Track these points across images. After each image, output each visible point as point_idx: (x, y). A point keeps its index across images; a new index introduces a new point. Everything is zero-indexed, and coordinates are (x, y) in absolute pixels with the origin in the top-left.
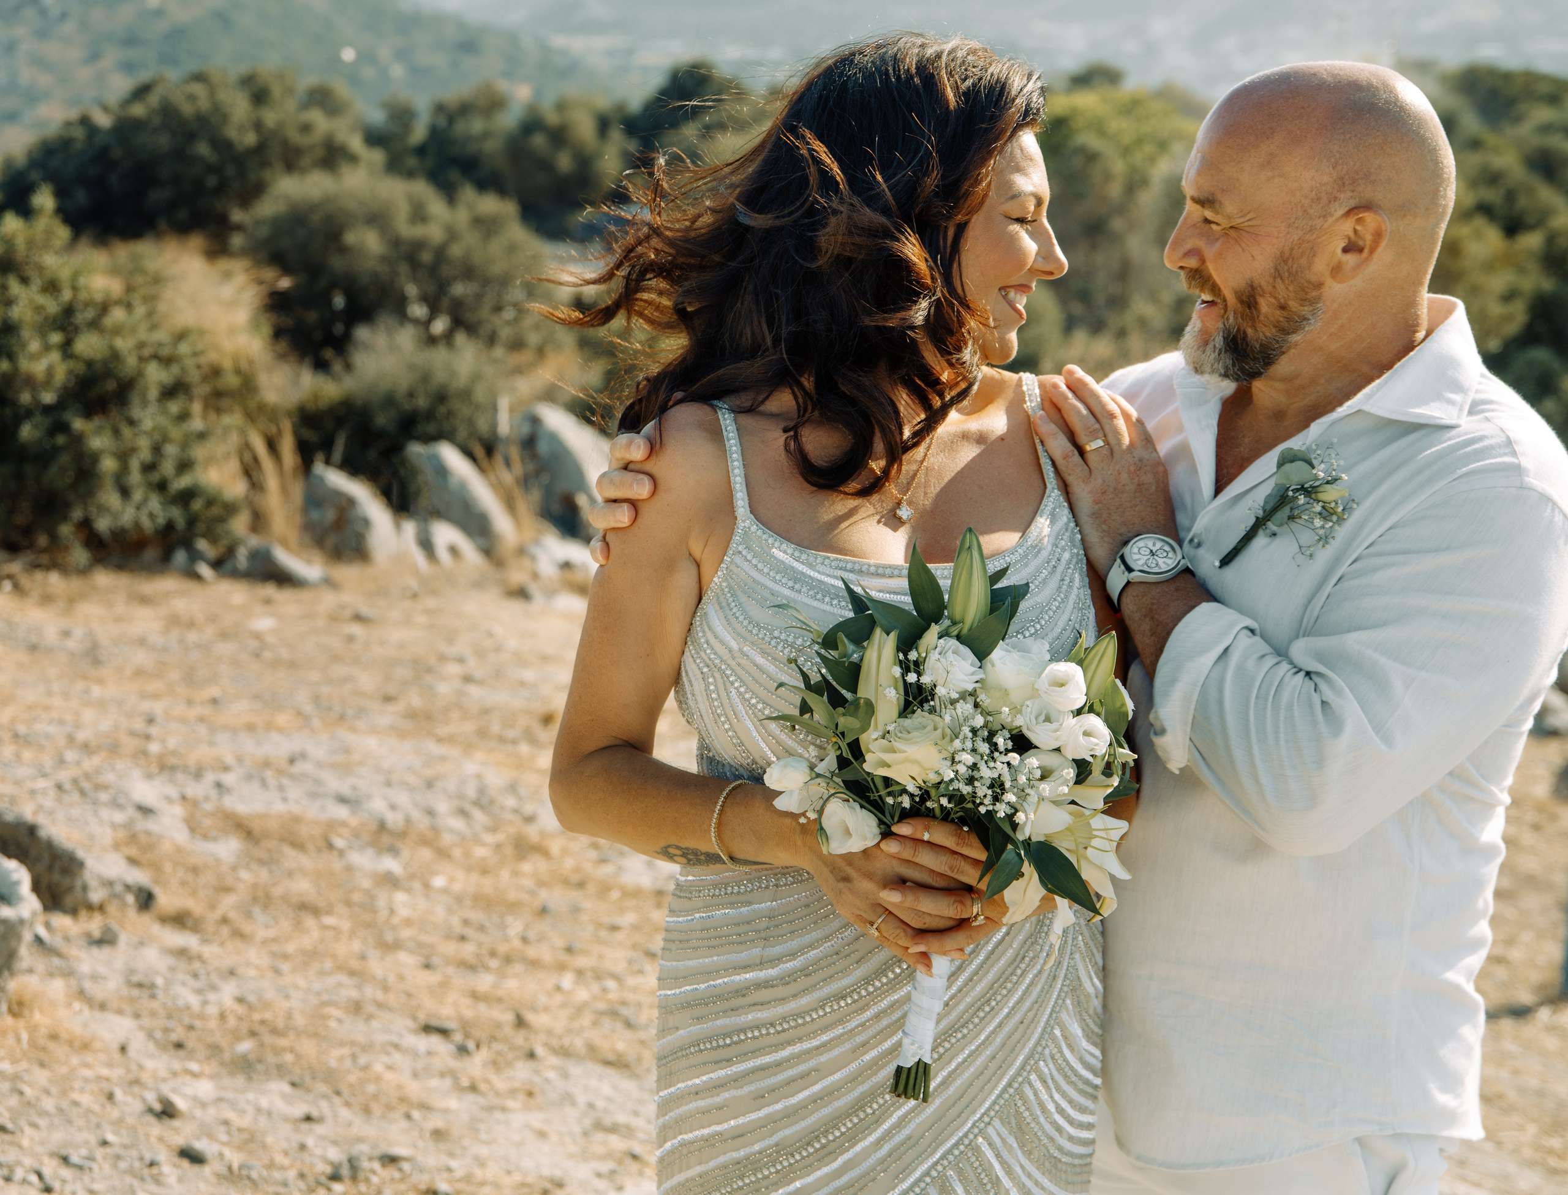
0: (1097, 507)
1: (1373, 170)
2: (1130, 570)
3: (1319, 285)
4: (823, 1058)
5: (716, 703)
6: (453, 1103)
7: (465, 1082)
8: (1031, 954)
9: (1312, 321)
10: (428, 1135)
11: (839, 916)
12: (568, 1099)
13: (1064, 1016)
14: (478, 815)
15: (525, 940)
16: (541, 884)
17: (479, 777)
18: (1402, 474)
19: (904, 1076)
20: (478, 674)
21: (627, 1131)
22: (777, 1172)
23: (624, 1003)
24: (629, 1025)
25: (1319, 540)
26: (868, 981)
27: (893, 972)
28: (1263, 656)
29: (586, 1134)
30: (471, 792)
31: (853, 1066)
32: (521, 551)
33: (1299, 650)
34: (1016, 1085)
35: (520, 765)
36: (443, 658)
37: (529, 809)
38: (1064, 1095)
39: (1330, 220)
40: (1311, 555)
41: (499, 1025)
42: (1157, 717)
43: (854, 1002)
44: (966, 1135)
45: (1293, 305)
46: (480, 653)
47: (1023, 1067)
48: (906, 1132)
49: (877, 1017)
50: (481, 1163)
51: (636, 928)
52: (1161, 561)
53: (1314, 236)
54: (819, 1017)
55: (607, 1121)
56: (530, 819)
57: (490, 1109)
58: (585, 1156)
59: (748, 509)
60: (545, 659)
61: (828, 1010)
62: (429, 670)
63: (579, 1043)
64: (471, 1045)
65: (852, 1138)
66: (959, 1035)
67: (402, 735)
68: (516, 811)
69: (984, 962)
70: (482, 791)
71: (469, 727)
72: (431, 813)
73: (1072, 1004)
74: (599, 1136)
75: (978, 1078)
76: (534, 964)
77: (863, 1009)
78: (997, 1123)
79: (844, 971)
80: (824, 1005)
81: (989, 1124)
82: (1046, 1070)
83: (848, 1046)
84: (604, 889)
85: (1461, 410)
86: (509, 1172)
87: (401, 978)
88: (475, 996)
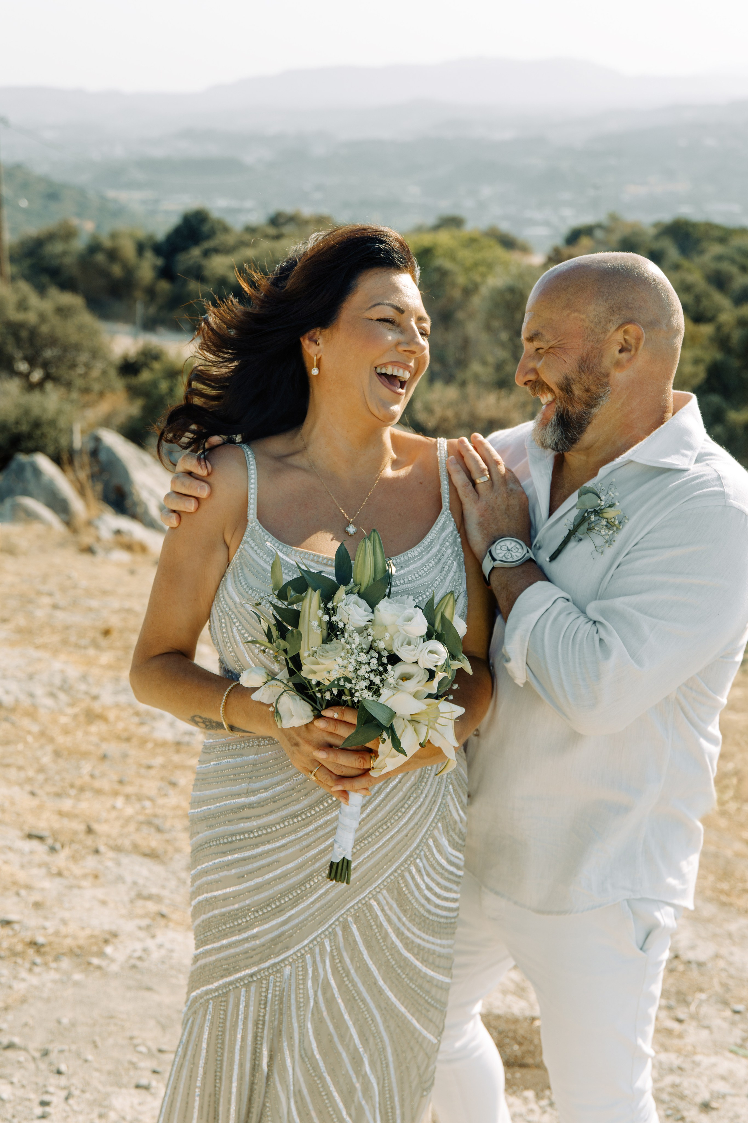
0: (481, 519)
1: (630, 301)
2: (494, 560)
3: (607, 375)
4: (282, 854)
5: (225, 635)
6: (47, 884)
7: (54, 870)
8: (415, 795)
9: (604, 398)
10: (31, 906)
11: (293, 767)
12: (120, 879)
13: (436, 832)
14: (63, 697)
15: (92, 776)
16: (103, 739)
17: (62, 671)
18: (655, 499)
19: (334, 867)
20: (62, 603)
21: (157, 899)
22: (247, 921)
23: (156, 816)
24: (159, 830)
25: (607, 542)
26: (311, 807)
27: (327, 802)
28: (570, 613)
29: (132, 901)
30: (57, 681)
31: (300, 860)
32: (89, 523)
33: (591, 610)
34: (399, 872)
35: (90, 663)
36: (39, 593)
37: (94, 691)
38: (433, 880)
39: (609, 334)
40: (602, 552)
41: (75, 833)
42: (505, 651)
43: (303, 819)
44: (364, 898)
45: (593, 388)
46: (63, 590)
47: (405, 861)
48: (329, 897)
49: (316, 829)
50: (64, 922)
51: (163, 767)
52: (513, 554)
53: (601, 345)
54: (281, 828)
55: (145, 893)
56: (95, 698)
57: (71, 887)
58: (131, 916)
59: (256, 516)
60: (105, 593)
61: (286, 823)
62: (30, 602)
63: (127, 843)
64: (58, 846)
65: (295, 902)
66: (366, 842)
67: (13, 644)
68: (86, 693)
69: (384, 799)
70: (64, 680)
71: (56, 638)
72: (31, 695)
73: (442, 826)
74: (140, 903)
75: (375, 866)
76: (99, 792)
77: (307, 825)
78: (385, 892)
79: (297, 800)
80: (284, 821)
81: (379, 892)
82: (421, 865)
83: (298, 847)
84: (143, 742)
85: (691, 460)
86: (83, 928)
87: (13, 803)
88: (61, 814)
